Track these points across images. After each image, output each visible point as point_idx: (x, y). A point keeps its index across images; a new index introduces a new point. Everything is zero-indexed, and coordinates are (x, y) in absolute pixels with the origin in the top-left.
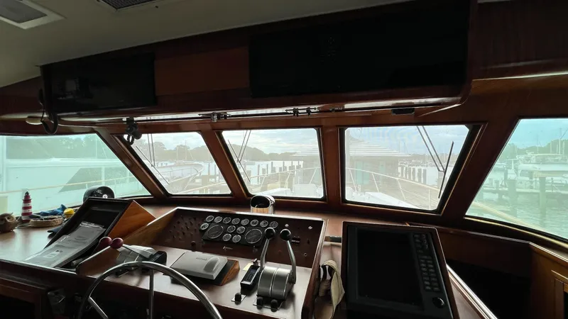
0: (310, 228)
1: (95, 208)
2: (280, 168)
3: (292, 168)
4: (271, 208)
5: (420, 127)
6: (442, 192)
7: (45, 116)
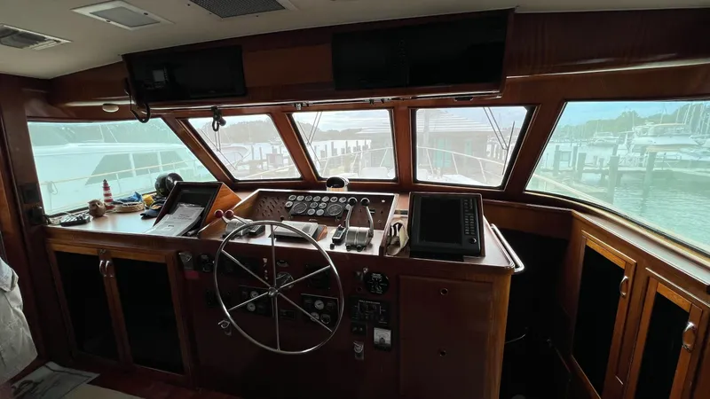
0: (383, 201)
1: (186, 191)
2: (343, 150)
3: (357, 149)
4: (345, 188)
5: (486, 108)
6: (507, 166)
7: (133, 102)
